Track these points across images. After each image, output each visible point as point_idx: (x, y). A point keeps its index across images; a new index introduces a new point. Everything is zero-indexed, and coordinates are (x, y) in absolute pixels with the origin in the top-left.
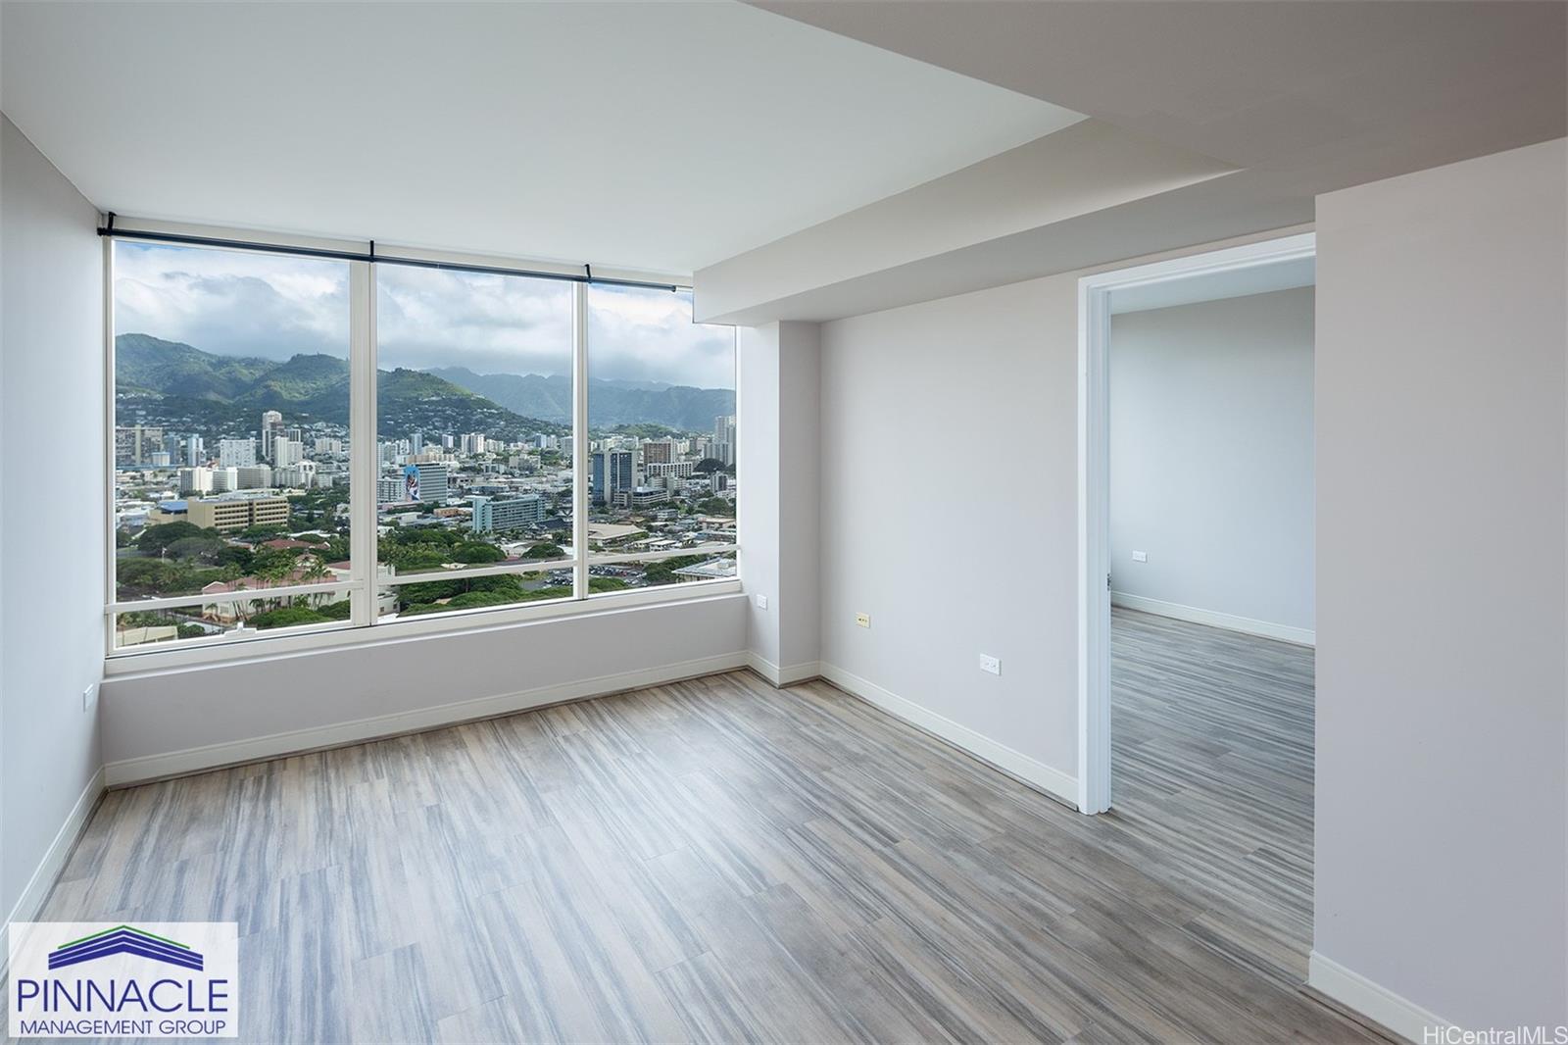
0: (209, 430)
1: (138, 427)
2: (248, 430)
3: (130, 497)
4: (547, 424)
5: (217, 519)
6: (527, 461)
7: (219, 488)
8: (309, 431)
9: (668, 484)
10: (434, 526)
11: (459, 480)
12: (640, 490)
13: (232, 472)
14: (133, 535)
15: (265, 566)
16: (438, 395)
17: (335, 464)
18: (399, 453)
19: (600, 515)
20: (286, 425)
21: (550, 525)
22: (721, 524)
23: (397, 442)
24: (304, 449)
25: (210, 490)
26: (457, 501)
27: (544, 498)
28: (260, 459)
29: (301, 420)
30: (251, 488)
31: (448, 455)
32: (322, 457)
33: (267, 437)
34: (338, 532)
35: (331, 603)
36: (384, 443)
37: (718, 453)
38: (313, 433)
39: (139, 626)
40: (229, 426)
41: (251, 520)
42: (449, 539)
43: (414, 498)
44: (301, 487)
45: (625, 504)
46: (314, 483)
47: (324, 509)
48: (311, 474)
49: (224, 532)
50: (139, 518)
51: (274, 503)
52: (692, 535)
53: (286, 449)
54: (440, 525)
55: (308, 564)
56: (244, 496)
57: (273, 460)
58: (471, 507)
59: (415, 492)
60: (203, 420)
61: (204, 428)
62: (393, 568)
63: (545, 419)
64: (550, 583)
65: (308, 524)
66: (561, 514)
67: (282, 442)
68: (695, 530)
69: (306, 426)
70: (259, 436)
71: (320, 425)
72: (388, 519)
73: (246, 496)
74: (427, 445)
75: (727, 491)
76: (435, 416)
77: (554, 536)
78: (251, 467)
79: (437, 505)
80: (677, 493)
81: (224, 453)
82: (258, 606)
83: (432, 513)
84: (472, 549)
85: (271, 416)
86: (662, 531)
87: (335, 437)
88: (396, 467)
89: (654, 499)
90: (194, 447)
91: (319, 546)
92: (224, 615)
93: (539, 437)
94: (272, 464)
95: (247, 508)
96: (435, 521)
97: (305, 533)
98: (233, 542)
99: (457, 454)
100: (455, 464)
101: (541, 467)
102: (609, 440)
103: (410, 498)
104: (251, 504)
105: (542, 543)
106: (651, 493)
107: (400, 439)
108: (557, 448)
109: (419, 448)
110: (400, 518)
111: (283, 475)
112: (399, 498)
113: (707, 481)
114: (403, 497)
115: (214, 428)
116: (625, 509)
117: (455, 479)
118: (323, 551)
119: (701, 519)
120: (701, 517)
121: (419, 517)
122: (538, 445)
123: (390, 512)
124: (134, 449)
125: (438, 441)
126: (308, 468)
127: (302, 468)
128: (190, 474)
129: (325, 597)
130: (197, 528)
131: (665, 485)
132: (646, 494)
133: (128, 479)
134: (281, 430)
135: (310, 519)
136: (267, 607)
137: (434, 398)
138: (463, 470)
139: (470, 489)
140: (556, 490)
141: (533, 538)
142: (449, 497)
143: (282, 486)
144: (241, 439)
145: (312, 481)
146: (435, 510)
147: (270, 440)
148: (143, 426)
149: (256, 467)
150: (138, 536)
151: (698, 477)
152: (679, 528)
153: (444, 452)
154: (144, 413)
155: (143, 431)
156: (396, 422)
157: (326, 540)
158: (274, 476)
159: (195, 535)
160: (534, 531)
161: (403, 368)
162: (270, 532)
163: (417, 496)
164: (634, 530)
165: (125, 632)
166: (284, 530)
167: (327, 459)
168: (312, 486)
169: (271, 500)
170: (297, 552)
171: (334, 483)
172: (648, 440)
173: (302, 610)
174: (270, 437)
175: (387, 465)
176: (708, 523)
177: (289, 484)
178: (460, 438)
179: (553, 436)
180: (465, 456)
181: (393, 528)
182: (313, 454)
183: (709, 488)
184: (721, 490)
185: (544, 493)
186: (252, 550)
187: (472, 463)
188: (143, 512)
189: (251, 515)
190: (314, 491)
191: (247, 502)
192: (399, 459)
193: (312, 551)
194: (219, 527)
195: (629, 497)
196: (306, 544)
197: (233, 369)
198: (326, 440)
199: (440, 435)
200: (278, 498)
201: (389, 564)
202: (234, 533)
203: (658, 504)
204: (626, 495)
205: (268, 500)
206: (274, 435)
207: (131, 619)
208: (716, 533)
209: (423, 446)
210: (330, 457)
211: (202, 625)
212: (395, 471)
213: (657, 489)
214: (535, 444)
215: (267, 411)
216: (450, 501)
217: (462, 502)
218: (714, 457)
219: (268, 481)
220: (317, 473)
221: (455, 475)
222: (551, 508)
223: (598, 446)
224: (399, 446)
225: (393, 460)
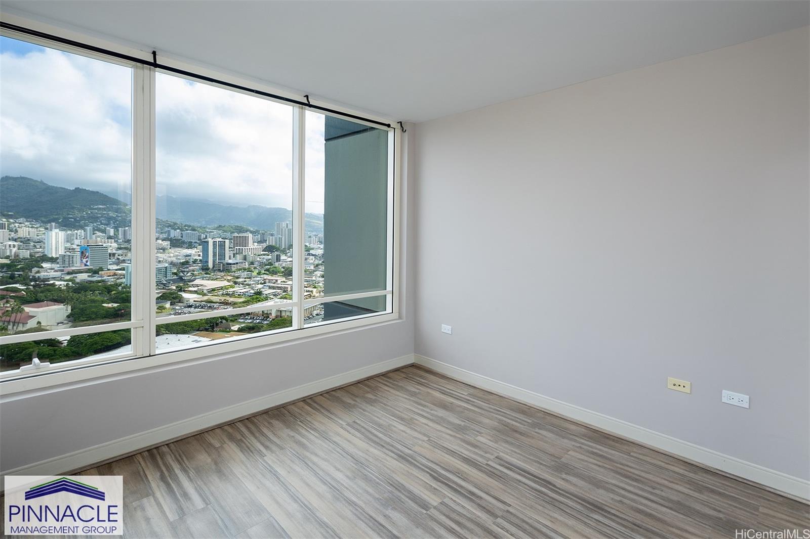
4: (175, 224)
6: (161, 244)
8: (13, 223)
9: (247, 257)
10: (99, 281)
11: (117, 255)
12: (230, 261)
16: (104, 205)
17: (32, 243)
18: (77, 238)
19: (205, 276)
21: (174, 281)
22: (277, 281)
23: (76, 231)
24: (9, 234)
26: (115, 267)
27: (171, 266)
29: (8, 216)
31: (110, 240)
32: (22, 240)
34: (31, 286)
36: (66, 232)
37: (276, 243)
38: (16, 225)
42: (108, 289)
43: (86, 265)
44: (7, 258)
45: (221, 270)
46: (16, 255)
47: (23, 271)
48: (14, 250)
52: (260, 286)
54: (103, 281)
55: (9, 306)
58: (124, 270)
59: (87, 262)
62: (70, 307)
63: (173, 221)
64: (174, 314)
65: (10, 280)
66: (182, 274)
68: (261, 284)
71: (22, 220)
72: (68, 277)
74: (96, 233)
75: (281, 262)
76: (101, 217)
77: (177, 287)
79: (101, 269)
80: (252, 263)
83: (98, 274)
84: (124, 295)
86: (243, 284)
87: (32, 227)
88: (74, 246)
89: (239, 266)
91: (17, 294)
93: (170, 231)
96: (100, 279)
97: (8, 286)
99: (116, 239)
100: (115, 245)
101: (170, 248)
102: (212, 233)
103: (84, 265)
105: (169, 291)
106: (237, 263)
107: (77, 230)
108: (180, 237)
109: (90, 235)
110: (76, 277)
112: (75, 265)
113: (270, 257)
114: (78, 264)
116: (221, 272)
117: (114, 255)
118: (21, 297)
119: (265, 278)
120: (266, 277)
121: (89, 276)
122: (169, 235)
123: (69, 273)
125: (104, 231)
126: (12, 246)
127: (7, 246)
131: (245, 258)
132: (234, 264)
135: (12, 277)
137: (101, 206)
138: (120, 249)
139: (124, 260)
140: (179, 261)
141: (163, 289)
142: (110, 264)
146: (100, 272)
151: (264, 255)
152: (253, 283)
153: (108, 238)
156: (75, 219)
157: (23, 290)
160: (164, 285)
161: (80, 188)
163: (88, 264)
164: (225, 283)
167: (26, 241)
168: (15, 257)
170: (2, 298)
171: (31, 255)
172: (236, 235)
175: (68, 245)
176: (269, 280)
178: (118, 230)
179: (178, 231)
180: (121, 241)
181: (70, 283)
182: (16, 237)
183: (270, 261)
184: (277, 262)
185: (172, 263)
187: (126, 245)
190: (16, 260)
192: (77, 242)
193: (13, 297)
195: (223, 265)
196: (8, 293)
198: (26, 229)
199: (105, 229)
201: (67, 304)
203: (240, 270)
204: (222, 264)
208: (274, 285)
209: (94, 234)
210: (28, 240)
212: (73, 249)
213: (241, 261)
214: (167, 235)
216: (110, 267)
217: (119, 267)
218: (274, 244)
220: (19, 249)
221: (114, 252)
222: (175, 271)
223: (206, 236)
224: (77, 234)
225: (72, 242)
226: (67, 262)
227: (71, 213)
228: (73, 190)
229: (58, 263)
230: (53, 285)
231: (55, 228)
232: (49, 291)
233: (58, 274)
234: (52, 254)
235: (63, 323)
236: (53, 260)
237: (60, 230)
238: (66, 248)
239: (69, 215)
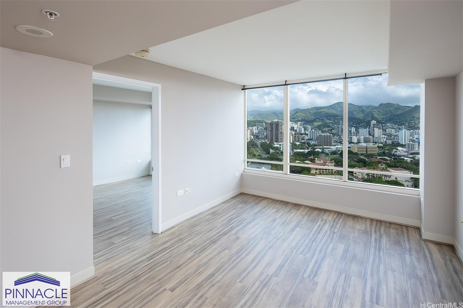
0: (357, 126)
1: (340, 125)
2: (367, 126)
3: (338, 143)
5: (358, 150)
7: (359, 142)
8: (384, 126)
13: (362, 137)
14: (338, 152)
15: (370, 165)
17: (393, 137)
18: (416, 134)
20: (377, 125)
23: (415, 130)
24: (383, 132)
25: (356, 142)
28: (370, 134)
29: (382, 123)
30: (367, 143)
32: (388, 135)
33: (372, 128)
34: (393, 158)
35: (390, 180)
36: (410, 131)
38: (386, 127)
39: (339, 175)
40: (362, 125)
41: (367, 152)
44: (382, 143)
46: (386, 142)
47: (389, 151)
48: (385, 139)
49: (359, 154)
50: (340, 148)
51: (373, 147)
53: (377, 132)
55: (382, 167)
56: (364, 145)
57: (373, 135)
60: (355, 123)
61: (355, 125)
65: (383, 154)
67: (376, 130)
69: (384, 125)
70: (370, 128)
71: (388, 124)
72: (411, 156)
73: (365, 145)
78: (367, 137)
81: (360, 132)
82: (368, 176)
85: (373, 122)
87: (393, 128)
88: (415, 139)
90: (353, 131)
91: (386, 162)
92: (359, 176)
94: (373, 136)
95: (366, 148)
97: (382, 157)
98: (362, 157)
104: (367, 147)
110: (416, 156)
111: (376, 139)
112: (415, 150)
114: (417, 149)
115: (358, 126)
118: (387, 163)
123: (411, 154)
124: (339, 131)
126: (384, 138)
127: (382, 138)
128: (352, 137)
129: (388, 178)
130: (353, 152)
133: (337, 138)
134: (376, 126)
135: (384, 153)
136: (370, 177)
143: (376, 143)
144: (365, 128)
145: (385, 142)
147: (373, 129)
148: (341, 125)
149: (368, 137)
150: (339, 152)
154: (341, 122)
155: (341, 126)
157: (389, 160)
158: (374, 140)
159: (352, 154)
161: (418, 105)
162: (372, 156)
165: (336, 176)
166: (376, 155)
167: (390, 135)
168: (385, 143)
169: (372, 146)
170: (380, 163)
171: (392, 143)
173: (380, 180)
174: (373, 128)
175: (411, 138)
177: (378, 142)
181: (413, 159)
182: (385, 133)
186: (367, 160)
188: (341, 147)
189: (367, 150)
190: (386, 145)
191: (366, 146)
192: (416, 136)
193: (384, 163)
194: (358, 152)
196: (383, 160)
197: (363, 109)
198: (389, 129)
200: (375, 146)
201: (411, 171)
202: (362, 154)
205: (371, 146)
206: (374, 127)
207: (337, 173)
210: (391, 135)
211: (353, 178)
212: (414, 140)
215: (372, 121)
219: (372, 141)
220: (387, 139)
224: (416, 132)
225: (413, 136)
226: (410, 148)
227: (413, 120)
228: (414, 107)
229: (406, 148)
230: (403, 159)
231: (404, 129)
232: (401, 162)
233: (406, 154)
234: (402, 142)
235: (408, 181)
236: (403, 146)
237: (407, 130)
238: (410, 140)
239: (411, 121)
